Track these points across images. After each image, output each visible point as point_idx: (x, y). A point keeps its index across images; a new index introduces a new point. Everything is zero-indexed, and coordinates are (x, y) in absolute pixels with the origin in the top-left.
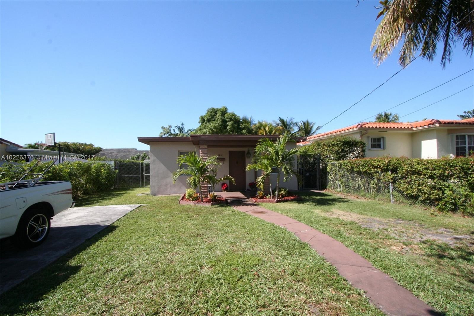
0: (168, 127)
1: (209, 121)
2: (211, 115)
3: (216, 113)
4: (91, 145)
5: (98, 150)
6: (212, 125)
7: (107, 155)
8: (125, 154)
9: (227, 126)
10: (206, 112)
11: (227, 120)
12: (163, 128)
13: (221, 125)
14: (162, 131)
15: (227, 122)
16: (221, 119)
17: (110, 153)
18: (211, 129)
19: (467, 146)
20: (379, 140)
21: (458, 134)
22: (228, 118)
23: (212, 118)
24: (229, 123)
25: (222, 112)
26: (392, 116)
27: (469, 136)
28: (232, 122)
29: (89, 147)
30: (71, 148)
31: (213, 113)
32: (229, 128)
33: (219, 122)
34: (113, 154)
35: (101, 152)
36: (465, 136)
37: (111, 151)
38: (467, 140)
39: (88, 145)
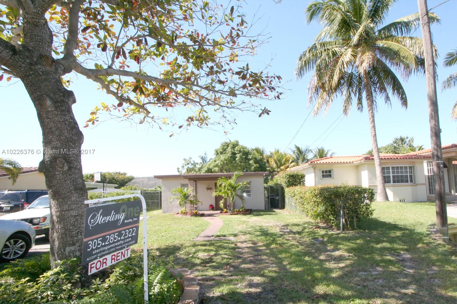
0: (189, 158)
1: (221, 153)
2: (223, 148)
3: (228, 146)
4: (125, 174)
5: (130, 179)
6: (223, 157)
7: (138, 183)
8: (155, 182)
9: (236, 157)
10: (220, 145)
11: (237, 152)
12: (185, 160)
13: (231, 157)
14: (183, 162)
15: (236, 154)
16: (231, 151)
17: (142, 181)
18: (222, 161)
19: (391, 175)
20: (330, 171)
21: (384, 166)
22: (237, 151)
23: (224, 151)
24: (238, 155)
25: (233, 145)
26: (409, 139)
27: (393, 168)
28: (241, 154)
29: (123, 176)
30: (107, 177)
31: (225, 146)
32: (238, 160)
33: (229, 155)
34: (144, 182)
35: (133, 181)
36: (389, 167)
37: (142, 180)
38: (391, 170)
39: (122, 174)
